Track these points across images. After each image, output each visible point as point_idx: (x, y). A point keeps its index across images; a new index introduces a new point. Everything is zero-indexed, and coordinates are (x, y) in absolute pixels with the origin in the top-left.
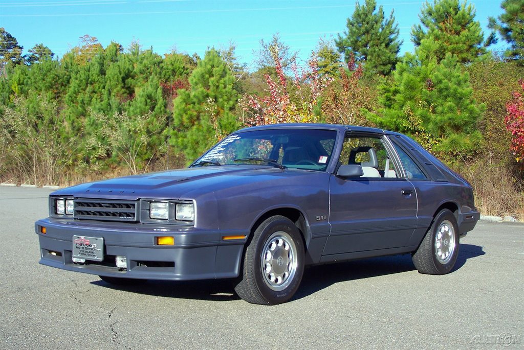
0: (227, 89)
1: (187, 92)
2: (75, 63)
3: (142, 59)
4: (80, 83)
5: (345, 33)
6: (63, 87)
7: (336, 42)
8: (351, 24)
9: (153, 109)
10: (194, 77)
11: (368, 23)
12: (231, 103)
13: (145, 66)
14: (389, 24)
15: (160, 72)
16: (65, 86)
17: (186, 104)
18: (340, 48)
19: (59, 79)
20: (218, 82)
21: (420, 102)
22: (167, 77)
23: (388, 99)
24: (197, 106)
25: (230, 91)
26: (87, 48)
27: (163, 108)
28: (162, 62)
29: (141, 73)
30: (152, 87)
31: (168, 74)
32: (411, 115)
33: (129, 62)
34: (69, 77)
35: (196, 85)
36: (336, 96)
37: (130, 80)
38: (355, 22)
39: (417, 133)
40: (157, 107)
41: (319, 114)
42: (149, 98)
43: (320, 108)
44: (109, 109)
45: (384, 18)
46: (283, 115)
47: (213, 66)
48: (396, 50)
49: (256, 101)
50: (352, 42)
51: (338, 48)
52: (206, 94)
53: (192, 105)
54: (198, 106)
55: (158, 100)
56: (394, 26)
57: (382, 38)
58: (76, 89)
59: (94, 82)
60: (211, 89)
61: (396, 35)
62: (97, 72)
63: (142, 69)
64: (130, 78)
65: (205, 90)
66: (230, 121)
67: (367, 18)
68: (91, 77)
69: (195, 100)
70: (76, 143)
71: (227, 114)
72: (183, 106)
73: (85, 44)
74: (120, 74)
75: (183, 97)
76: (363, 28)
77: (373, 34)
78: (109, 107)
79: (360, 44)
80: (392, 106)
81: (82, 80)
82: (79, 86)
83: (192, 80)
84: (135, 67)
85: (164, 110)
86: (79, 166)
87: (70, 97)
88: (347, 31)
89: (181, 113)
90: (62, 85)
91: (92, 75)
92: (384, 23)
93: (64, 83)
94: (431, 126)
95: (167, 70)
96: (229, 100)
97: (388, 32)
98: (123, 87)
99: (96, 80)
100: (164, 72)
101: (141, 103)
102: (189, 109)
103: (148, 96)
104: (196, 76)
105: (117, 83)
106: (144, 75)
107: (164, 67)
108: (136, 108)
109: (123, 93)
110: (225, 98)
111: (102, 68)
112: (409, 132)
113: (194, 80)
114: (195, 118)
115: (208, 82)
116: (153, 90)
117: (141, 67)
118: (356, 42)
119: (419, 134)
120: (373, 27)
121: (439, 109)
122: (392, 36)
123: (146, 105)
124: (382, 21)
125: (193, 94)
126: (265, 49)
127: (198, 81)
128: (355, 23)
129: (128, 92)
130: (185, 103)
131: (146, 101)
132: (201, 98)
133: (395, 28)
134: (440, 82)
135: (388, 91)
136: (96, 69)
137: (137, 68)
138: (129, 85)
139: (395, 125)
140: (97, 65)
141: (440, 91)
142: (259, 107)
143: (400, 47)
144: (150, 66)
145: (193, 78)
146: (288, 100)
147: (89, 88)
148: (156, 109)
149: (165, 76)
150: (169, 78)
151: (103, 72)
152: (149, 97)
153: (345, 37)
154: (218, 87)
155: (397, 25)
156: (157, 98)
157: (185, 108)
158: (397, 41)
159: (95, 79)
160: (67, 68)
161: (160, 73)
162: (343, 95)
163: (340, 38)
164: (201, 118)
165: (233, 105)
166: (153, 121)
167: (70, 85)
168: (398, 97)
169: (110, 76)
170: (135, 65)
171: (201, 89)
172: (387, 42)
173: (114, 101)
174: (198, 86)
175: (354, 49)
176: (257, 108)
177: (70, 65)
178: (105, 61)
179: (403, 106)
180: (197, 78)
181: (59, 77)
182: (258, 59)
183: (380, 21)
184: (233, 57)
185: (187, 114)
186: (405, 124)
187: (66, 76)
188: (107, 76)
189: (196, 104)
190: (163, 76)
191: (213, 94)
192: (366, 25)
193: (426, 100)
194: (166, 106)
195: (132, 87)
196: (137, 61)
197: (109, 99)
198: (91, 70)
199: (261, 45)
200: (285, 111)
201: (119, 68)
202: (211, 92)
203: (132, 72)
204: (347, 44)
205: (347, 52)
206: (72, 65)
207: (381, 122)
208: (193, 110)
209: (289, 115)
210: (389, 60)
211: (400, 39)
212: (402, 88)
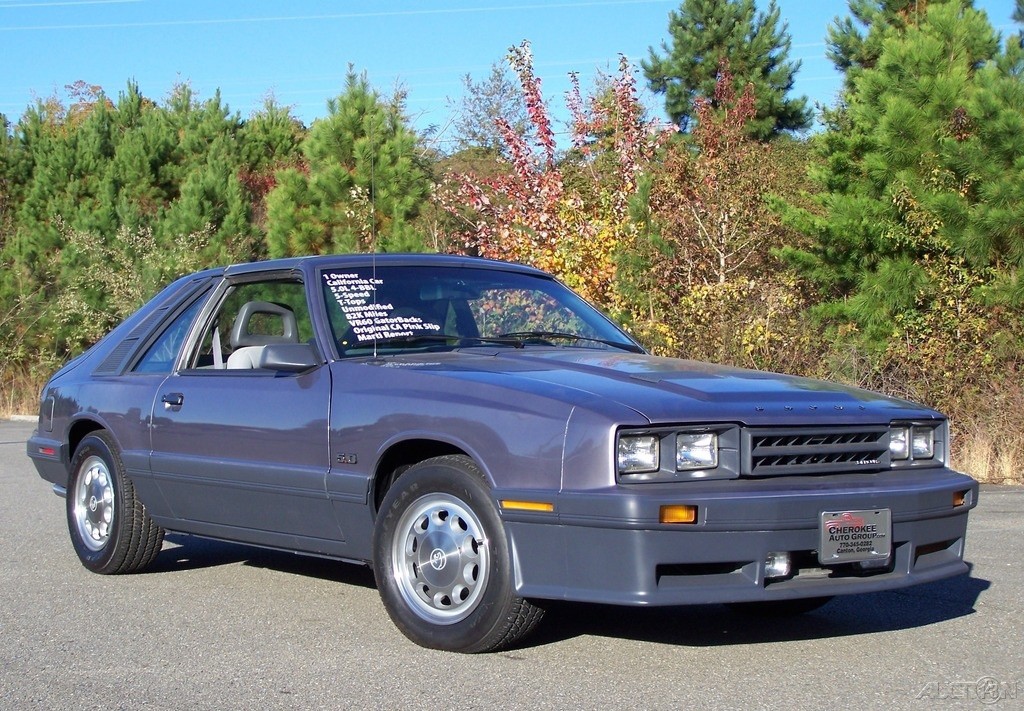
0: (398, 167)
1: (300, 176)
2: (45, 130)
3: (198, 120)
4: (54, 175)
5: (665, 47)
6: (17, 185)
7: (644, 67)
8: (678, 25)
9: (218, 222)
10: (318, 138)
11: (719, 22)
12: (410, 200)
13: (203, 135)
14: (767, 23)
15: (238, 148)
16: (22, 183)
17: (299, 206)
18: (653, 81)
19: (8, 168)
20: (376, 148)
21: (936, 171)
22: (253, 158)
23: (840, 168)
24: (325, 209)
25: (405, 170)
26: (82, 109)
27: (242, 221)
28: (241, 126)
29: (194, 150)
30: (215, 172)
31: (255, 152)
32: (912, 208)
33: (167, 125)
34: (30, 163)
35: (322, 159)
36: (686, 171)
37: (169, 169)
38: (688, 19)
39: (926, 256)
40: (227, 219)
41: (641, 216)
42: (208, 199)
43: (645, 201)
44: (114, 228)
45: (755, 10)
46: (547, 222)
47: (362, 112)
48: (785, 84)
49: (477, 188)
50: (683, 66)
51: (649, 82)
52: (346, 179)
53: (312, 208)
54: (328, 209)
55: (229, 203)
56: (778, 28)
57: (755, 56)
58: (46, 188)
59: (87, 171)
60: (359, 165)
61: (783, 48)
62: (95, 151)
63: (196, 141)
64: (170, 163)
65: (344, 171)
66: (408, 243)
67: (718, 11)
68: (80, 160)
69: (320, 194)
70: (35, 309)
71: (401, 225)
72: (291, 210)
73: (76, 101)
74: (148, 153)
75: (291, 189)
76: (708, 34)
77: (732, 46)
78: (114, 221)
79: (702, 70)
80: (850, 187)
81: (58, 168)
82: (53, 182)
83: (312, 146)
84: (182, 137)
85: (244, 227)
86: (42, 363)
87: (33, 205)
88: (670, 41)
89: (285, 227)
90: (16, 181)
91: (82, 157)
92: (755, 21)
93: (19, 177)
94: (969, 235)
95: (254, 144)
96: (403, 192)
97: (767, 41)
98: (153, 184)
99: (92, 165)
100: (246, 148)
101: (189, 209)
102: (306, 218)
103: (205, 192)
104: (321, 136)
105: (141, 174)
106: (202, 155)
107: (248, 136)
108: (178, 222)
109: (155, 197)
110: (394, 188)
111: (106, 142)
112: (905, 255)
113: (318, 146)
114: (320, 240)
115: (352, 150)
116: (219, 178)
117: (195, 136)
118: (693, 64)
119: (930, 258)
120: (730, 29)
121: (992, 189)
122: (776, 53)
123: (202, 213)
124: (751, 17)
125: (313, 179)
126: (473, 97)
127: (325, 149)
128: (688, 23)
129: (165, 193)
130: (294, 203)
131: (201, 204)
132: (335, 189)
133: (782, 34)
134: (993, 114)
135: (842, 147)
136: (90, 146)
137: (186, 138)
138: (169, 178)
139: (867, 235)
140: (93, 134)
141: (993, 141)
142: (487, 202)
143: (796, 77)
144: (214, 134)
145: (315, 141)
146: (560, 184)
147: (73, 186)
148: (225, 224)
149: (248, 157)
150: (258, 161)
151: (107, 152)
152: (209, 195)
153: (663, 56)
154: (376, 161)
155: (785, 27)
156: (228, 197)
157: (296, 215)
158: (785, 62)
159: (88, 166)
160: (26, 142)
161: (238, 150)
162: (704, 167)
163: (655, 58)
164: (335, 239)
165: (415, 207)
166: (218, 251)
167: (34, 182)
168: (869, 161)
169: (123, 158)
170: (181, 135)
171: (332, 166)
172: (765, 65)
173: (127, 209)
174: (327, 160)
175: (688, 82)
176: (480, 206)
177: (33, 137)
178: (113, 126)
179: (883, 185)
180: (324, 141)
181: (7, 162)
182: (458, 118)
183: (747, 18)
184: (403, 115)
185: (299, 230)
186: (893, 232)
187: (24, 161)
188: (116, 158)
189: (323, 204)
190: (244, 157)
191: (365, 179)
192: (715, 27)
193: (952, 168)
194: (249, 217)
195: (174, 183)
196: (185, 123)
197: (114, 204)
198: (79, 144)
199: (466, 87)
200: (552, 211)
201: (145, 140)
202: (358, 174)
203: (173, 148)
204: (672, 71)
205: (673, 90)
206: (38, 136)
207: (828, 230)
208: (314, 219)
209: (563, 222)
210: (771, 106)
211: (792, 58)
212: (881, 136)
